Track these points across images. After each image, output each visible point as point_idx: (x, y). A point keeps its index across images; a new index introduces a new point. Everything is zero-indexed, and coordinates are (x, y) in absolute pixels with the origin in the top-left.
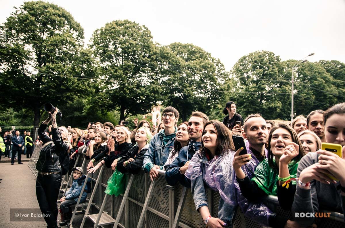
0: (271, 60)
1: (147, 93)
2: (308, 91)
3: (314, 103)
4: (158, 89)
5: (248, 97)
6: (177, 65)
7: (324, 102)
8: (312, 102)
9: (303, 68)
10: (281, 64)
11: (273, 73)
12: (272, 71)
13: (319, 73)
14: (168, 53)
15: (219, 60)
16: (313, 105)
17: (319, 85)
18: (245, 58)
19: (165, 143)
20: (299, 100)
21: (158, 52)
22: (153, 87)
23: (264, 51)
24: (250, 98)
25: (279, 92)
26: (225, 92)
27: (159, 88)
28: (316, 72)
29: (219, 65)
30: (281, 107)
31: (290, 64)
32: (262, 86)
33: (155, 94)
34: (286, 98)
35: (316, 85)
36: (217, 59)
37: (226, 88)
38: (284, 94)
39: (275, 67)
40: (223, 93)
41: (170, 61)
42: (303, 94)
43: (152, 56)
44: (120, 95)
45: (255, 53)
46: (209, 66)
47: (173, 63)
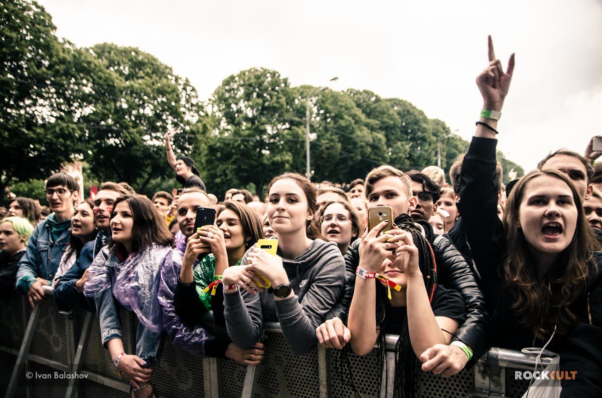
0: (275, 83)
1: (48, 139)
2: (331, 135)
3: (341, 154)
4: (71, 130)
5: (239, 145)
6: (108, 85)
7: (353, 153)
8: (338, 153)
9: (324, 99)
10: (290, 91)
11: (278, 105)
12: (277, 102)
13: (347, 108)
14: (89, 63)
15: (187, 80)
16: (338, 157)
17: (347, 127)
18: (232, 78)
19: (55, 237)
20: (318, 150)
21: (69, 58)
22: (61, 127)
23: (265, 68)
24: (242, 147)
25: (289, 137)
26: (200, 137)
27: (73, 129)
28: (341, 107)
29: (189, 88)
30: (291, 161)
31: (304, 91)
32: (262, 127)
33: (65, 140)
34: (299, 146)
35: (343, 127)
36: (184, 79)
37: (201, 130)
38: (296, 139)
39: (281, 95)
40: (196, 138)
41: (95, 77)
42: (324, 140)
43: (57, 67)
45: (249, 71)
46: (170, 90)
47: (101, 82)
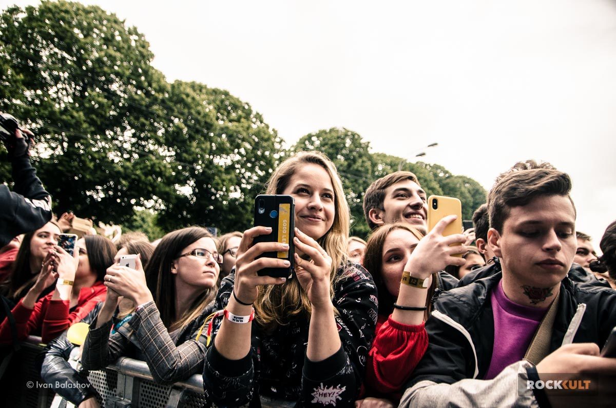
1: (136, 175)
4: (163, 169)
6: (206, 123)
10: (371, 156)
11: (363, 169)
14: (188, 95)
15: (275, 130)
21: (169, 88)
22: (152, 163)
41: (193, 111)
44: (68, 171)
45: (331, 131)
46: (266, 137)
47: (199, 118)
